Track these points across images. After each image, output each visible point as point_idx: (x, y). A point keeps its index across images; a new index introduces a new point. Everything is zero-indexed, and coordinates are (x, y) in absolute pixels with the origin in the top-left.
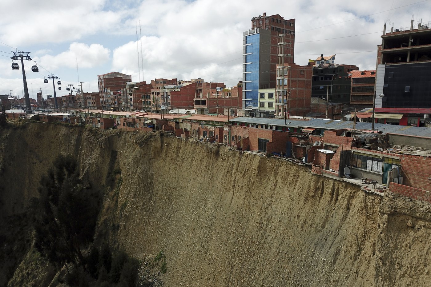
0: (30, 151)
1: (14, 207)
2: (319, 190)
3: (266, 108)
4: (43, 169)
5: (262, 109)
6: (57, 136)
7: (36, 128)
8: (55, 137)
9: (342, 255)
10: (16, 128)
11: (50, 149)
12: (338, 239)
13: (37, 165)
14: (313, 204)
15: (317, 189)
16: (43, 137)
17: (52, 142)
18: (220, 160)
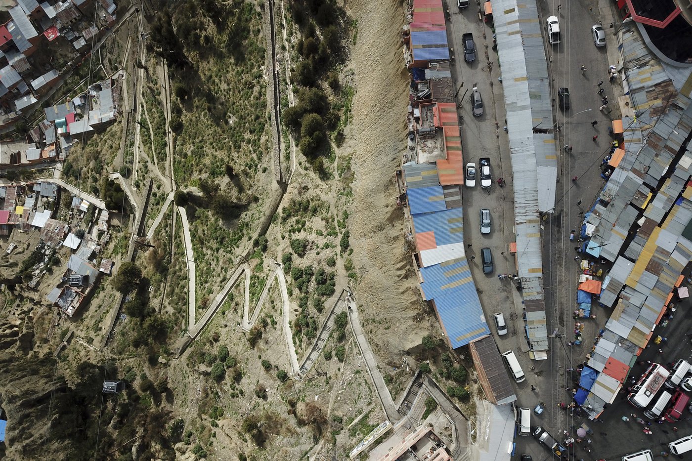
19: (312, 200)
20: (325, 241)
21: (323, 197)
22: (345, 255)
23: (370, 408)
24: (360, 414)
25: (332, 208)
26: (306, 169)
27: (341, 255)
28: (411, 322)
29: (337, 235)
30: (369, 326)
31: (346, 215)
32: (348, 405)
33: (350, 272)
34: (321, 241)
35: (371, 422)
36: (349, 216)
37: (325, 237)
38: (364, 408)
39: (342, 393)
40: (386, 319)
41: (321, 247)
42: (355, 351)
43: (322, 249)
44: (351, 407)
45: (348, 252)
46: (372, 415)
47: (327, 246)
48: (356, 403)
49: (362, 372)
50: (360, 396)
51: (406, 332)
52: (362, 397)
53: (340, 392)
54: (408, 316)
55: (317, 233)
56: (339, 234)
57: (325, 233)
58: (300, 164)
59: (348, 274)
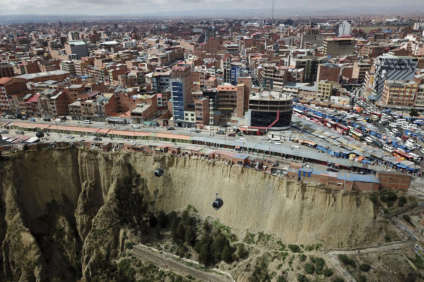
0: (31, 173)
1: (35, 214)
2: (265, 177)
3: (190, 121)
4: (45, 182)
5: (187, 121)
6: (50, 158)
7: (32, 156)
8: (49, 159)
9: (275, 190)
10: (14, 159)
11: (46, 167)
12: (273, 187)
13: (39, 180)
14: (264, 180)
15: (265, 176)
16: (38, 160)
17: (47, 163)
18: (216, 166)
19: (257, 264)
20: (287, 263)
21: (260, 255)
22: (302, 250)
23: (404, 256)
24: (408, 262)
25: (270, 252)
26: (235, 266)
27: (301, 253)
28: (359, 209)
29: (288, 253)
30: (352, 242)
31: (279, 242)
32: (401, 267)
33: (314, 248)
34: (285, 267)
35: (414, 257)
36: (281, 240)
37: (284, 263)
38: (404, 258)
39: (392, 271)
40: (352, 226)
41: (289, 267)
42: (365, 256)
43: (291, 266)
44: (403, 265)
45: (302, 248)
46: (409, 256)
47: (290, 263)
48: (400, 262)
49: (380, 256)
50: (395, 259)
51: (364, 214)
52: (396, 258)
53: (391, 272)
54: (355, 210)
55: (279, 269)
56: (288, 252)
57: (282, 262)
58: (230, 269)
59: (315, 250)
